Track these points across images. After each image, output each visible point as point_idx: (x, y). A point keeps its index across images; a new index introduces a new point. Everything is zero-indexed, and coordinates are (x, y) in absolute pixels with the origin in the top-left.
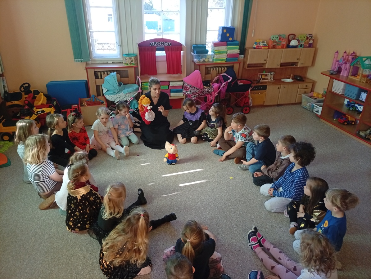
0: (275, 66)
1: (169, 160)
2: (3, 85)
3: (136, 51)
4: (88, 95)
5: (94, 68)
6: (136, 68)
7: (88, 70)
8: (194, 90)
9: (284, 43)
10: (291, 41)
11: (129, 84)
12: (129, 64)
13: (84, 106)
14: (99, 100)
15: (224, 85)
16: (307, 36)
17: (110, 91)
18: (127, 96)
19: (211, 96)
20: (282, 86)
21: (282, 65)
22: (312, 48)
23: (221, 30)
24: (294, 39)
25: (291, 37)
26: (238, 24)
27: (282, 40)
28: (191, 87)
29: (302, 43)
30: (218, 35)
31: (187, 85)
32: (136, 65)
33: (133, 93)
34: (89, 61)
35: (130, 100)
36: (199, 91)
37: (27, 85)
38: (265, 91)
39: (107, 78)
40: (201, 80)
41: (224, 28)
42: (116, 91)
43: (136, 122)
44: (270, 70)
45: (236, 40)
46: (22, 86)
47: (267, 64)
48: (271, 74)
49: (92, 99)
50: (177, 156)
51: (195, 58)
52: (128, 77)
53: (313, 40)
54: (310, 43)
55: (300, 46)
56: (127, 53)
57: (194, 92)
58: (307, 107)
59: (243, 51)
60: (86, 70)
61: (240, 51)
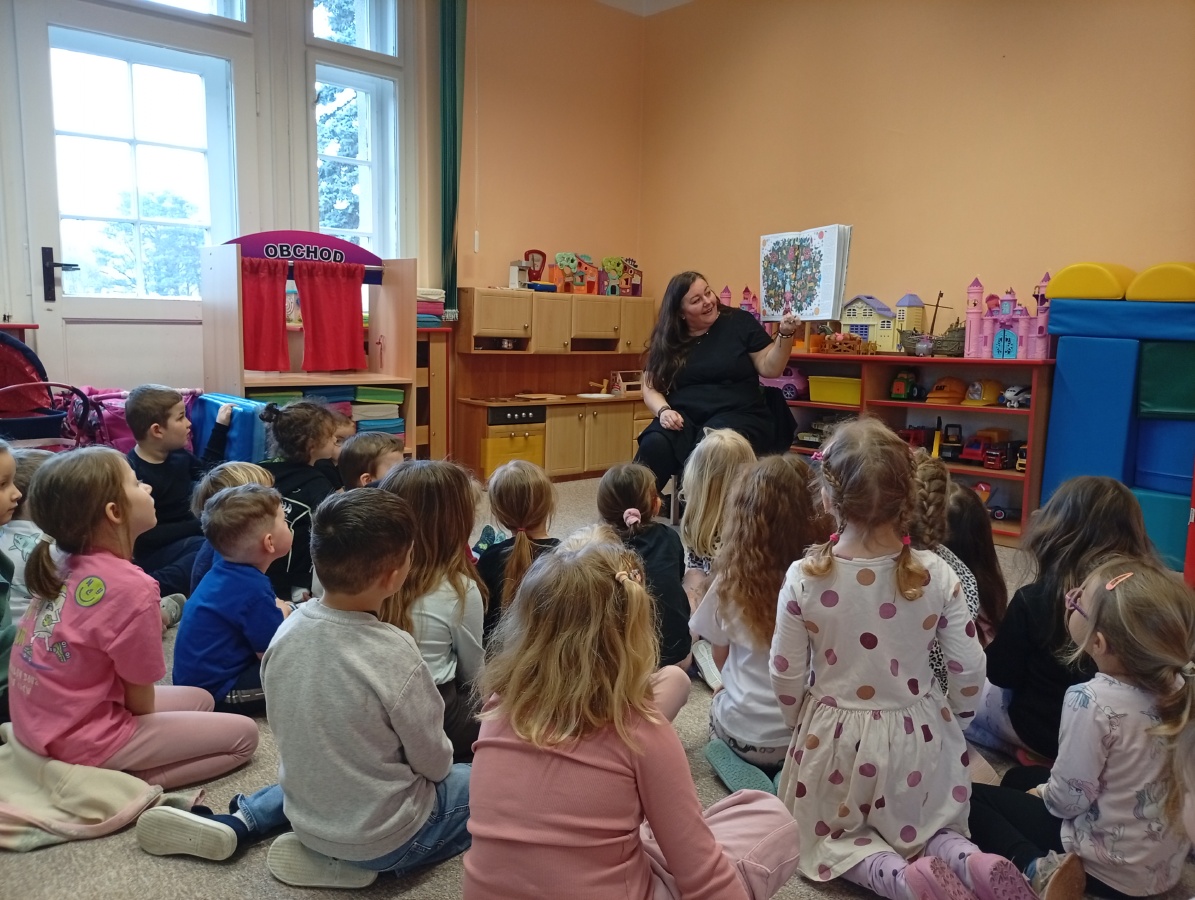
0: (556, 349)
16: (624, 261)
20: (588, 411)
21: (576, 344)
22: (641, 299)
29: (614, 282)
38: (543, 424)
47: (532, 341)
53: (641, 273)
54: (634, 282)
55: (610, 289)
59: (451, 294)
61: (446, 295)
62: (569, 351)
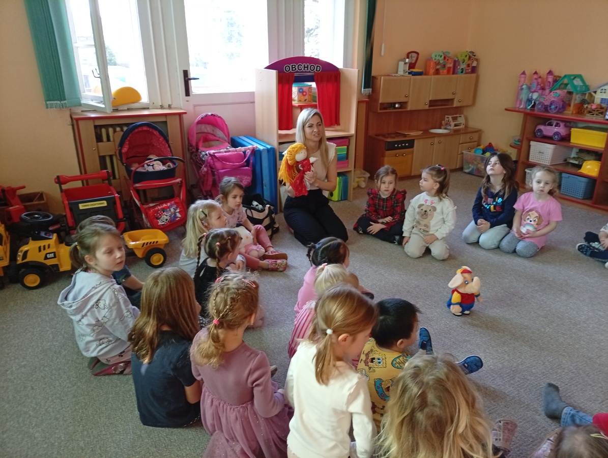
0: (421, 107)
16: (469, 53)
22: (474, 75)
27: (448, 60)
29: (463, 66)
47: (410, 103)
53: (477, 60)
54: (473, 65)
59: (368, 80)
62: (427, 107)
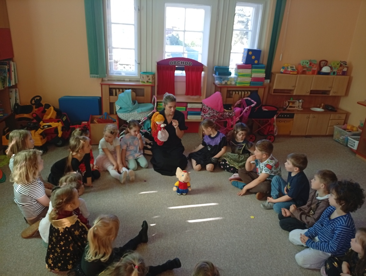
0: (303, 93)
1: (180, 189)
2: (15, 97)
3: (154, 70)
4: (101, 113)
5: (109, 85)
6: (153, 87)
7: (103, 86)
8: (213, 113)
9: (316, 69)
10: (322, 67)
11: (144, 103)
12: (146, 82)
13: (94, 123)
14: (111, 118)
15: (247, 109)
16: (341, 63)
17: (123, 109)
18: (141, 115)
19: (232, 121)
20: (311, 116)
21: (312, 92)
22: (346, 77)
23: (246, 52)
24: (326, 65)
25: (322, 63)
26: (265, 47)
27: (313, 65)
28: (210, 110)
29: (335, 70)
30: (243, 57)
31: (205, 107)
32: (153, 84)
33: (147, 113)
34: (105, 77)
35: (144, 120)
36: (219, 114)
37: (38, 98)
38: (292, 119)
39: (121, 95)
40: (222, 103)
41: (249, 50)
42: (130, 109)
43: (147, 144)
44: (298, 97)
45: (262, 64)
46: (33, 99)
47: (295, 91)
48: (299, 102)
49: (104, 117)
50: (188, 185)
51: (217, 80)
52: (143, 96)
53: (347, 67)
54: (343, 70)
55: (332, 73)
56: (145, 71)
57: (213, 115)
58: (339, 140)
59: (269, 75)
60: (100, 87)
61: (266, 75)
